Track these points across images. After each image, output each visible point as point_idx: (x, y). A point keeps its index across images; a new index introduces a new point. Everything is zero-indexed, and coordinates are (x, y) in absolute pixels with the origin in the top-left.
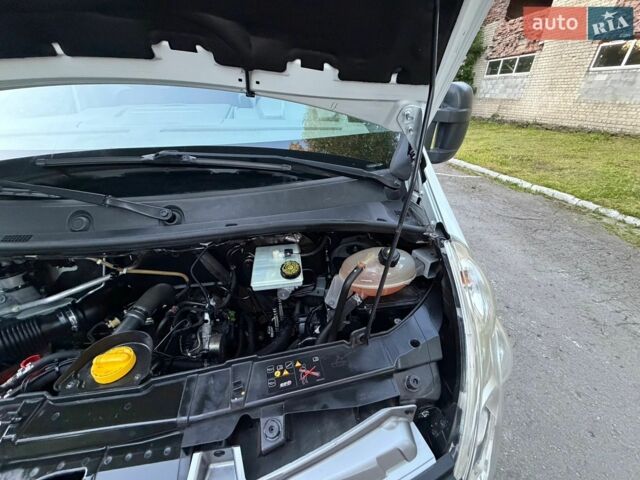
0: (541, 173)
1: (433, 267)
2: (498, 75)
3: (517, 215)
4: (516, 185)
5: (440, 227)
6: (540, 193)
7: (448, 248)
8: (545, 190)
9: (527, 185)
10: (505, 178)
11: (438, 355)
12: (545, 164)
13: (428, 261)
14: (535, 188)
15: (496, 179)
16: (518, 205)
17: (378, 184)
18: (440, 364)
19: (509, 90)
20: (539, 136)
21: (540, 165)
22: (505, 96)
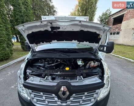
0: (124, 55)
1: (100, 64)
2: (112, 35)
3: (119, 63)
4: (118, 57)
5: (101, 59)
6: (124, 59)
7: (102, 61)
8: (125, 58)
9: (121, 57)
10: (116, 55)
11: (101, 71)
12: (125, 53)
13: (99, 63)
14: (123, 58)
15: (114, 55)
16: (119, 61)
17: (92, 54)
18: (102, 73)
19: (115, 38)
20: (123, 47)
21: (124, 53)
22: (114, 39)
